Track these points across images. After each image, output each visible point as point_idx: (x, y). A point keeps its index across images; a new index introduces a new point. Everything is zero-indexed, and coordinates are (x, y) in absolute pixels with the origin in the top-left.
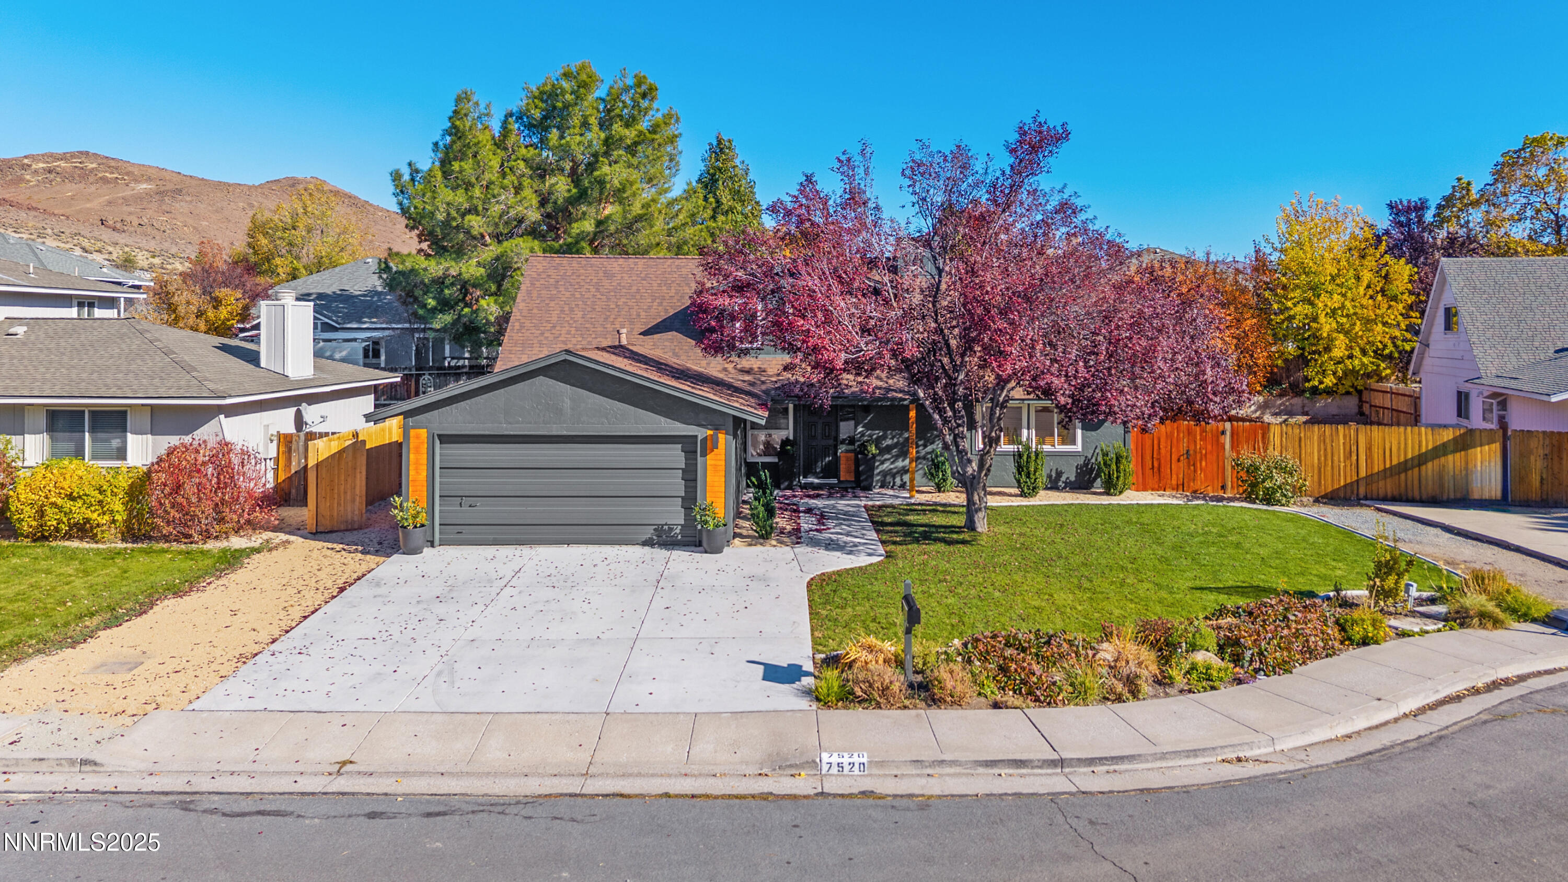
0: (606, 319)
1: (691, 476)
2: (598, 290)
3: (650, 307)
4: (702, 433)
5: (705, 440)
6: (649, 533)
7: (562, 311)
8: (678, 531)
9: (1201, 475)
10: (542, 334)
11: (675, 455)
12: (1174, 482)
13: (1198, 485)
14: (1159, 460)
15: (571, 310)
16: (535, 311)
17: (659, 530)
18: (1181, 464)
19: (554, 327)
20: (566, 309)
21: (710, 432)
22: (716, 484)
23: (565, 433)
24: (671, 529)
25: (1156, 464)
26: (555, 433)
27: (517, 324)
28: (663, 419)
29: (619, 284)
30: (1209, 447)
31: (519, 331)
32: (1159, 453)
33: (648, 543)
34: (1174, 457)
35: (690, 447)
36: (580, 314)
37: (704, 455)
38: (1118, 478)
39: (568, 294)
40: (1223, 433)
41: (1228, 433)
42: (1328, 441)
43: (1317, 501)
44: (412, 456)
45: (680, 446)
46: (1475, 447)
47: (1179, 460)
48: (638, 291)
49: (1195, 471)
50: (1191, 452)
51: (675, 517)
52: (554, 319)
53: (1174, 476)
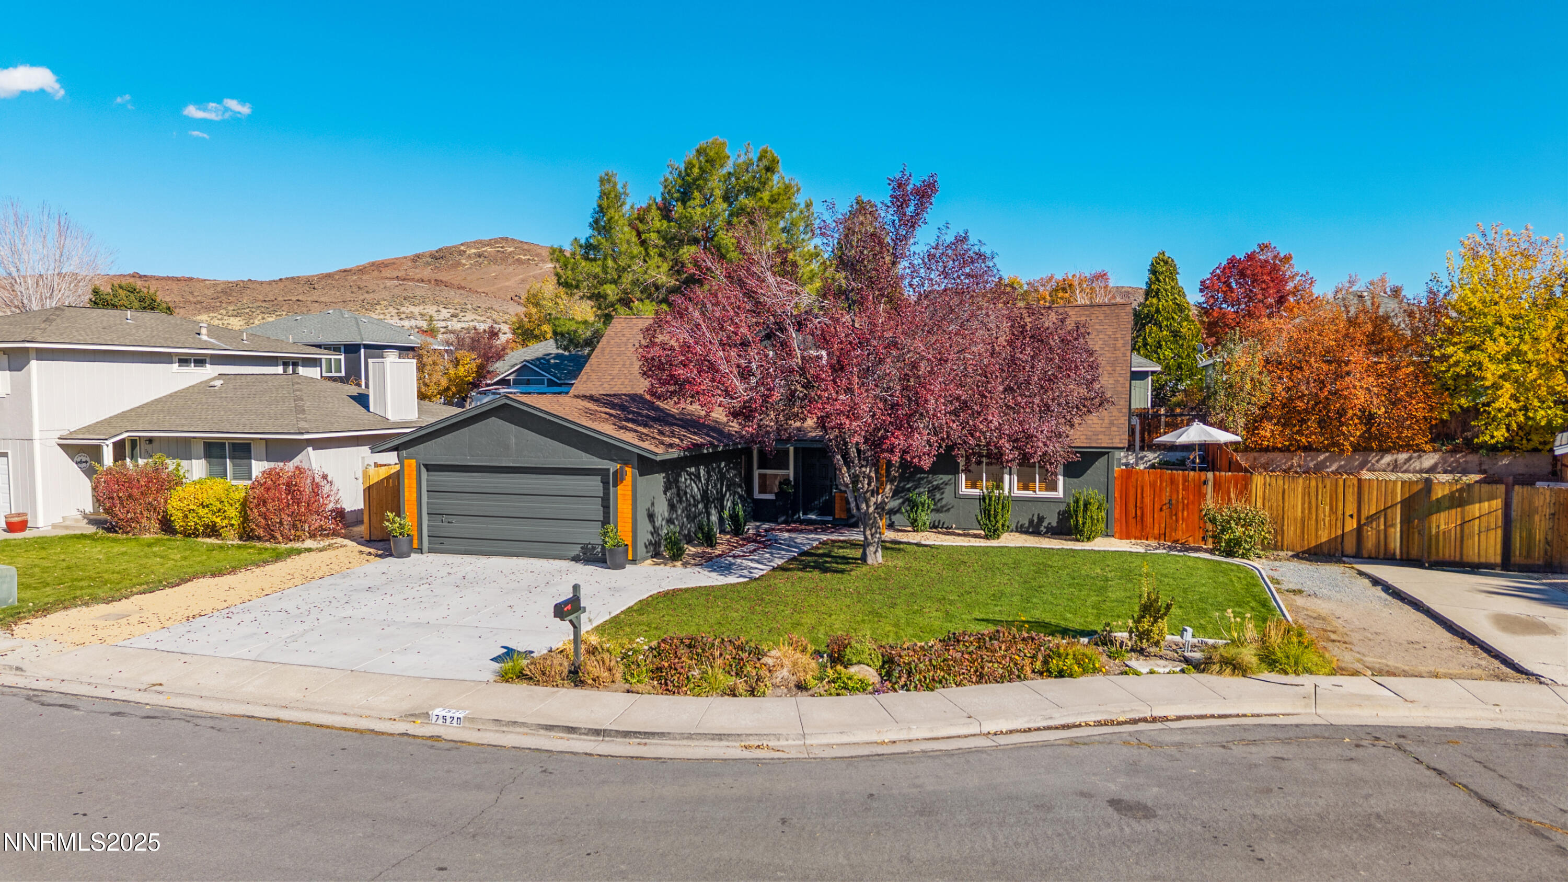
1: (606, 504)
4: (613, 467)
5: (615, 473)
6: (577, 550)
8: (599, 550)
9: (1182, 525)
11: (594, 485)
12: (1156, 531)
13: (1179, 535)
14: (1142, 508)
17: (585, 548)
18: (1163, 514)
21: (619, 466)
22: (625, 511)
23: (511, 465)
24: (594, 548)
25: (1139, 513)
26: (504, 465)
27: (585, 377)
28: (584, 454)
30: (1191, 497)
32: (1142, 502)
33: (576, 559)
34: (1157, 507)
35: (605, 479)
37: (615, 485)
38: (1084, 524)
40: (1205, 483)
41: (1210, 483)
42: (1313, 494)
43: (1297, 556)
44: (406, 481)
45: (599, 478)
47: (1161, 510)
49: (1177, 521)
50: (1174, 502)
51: (594, 536)
53: (1157, 525)
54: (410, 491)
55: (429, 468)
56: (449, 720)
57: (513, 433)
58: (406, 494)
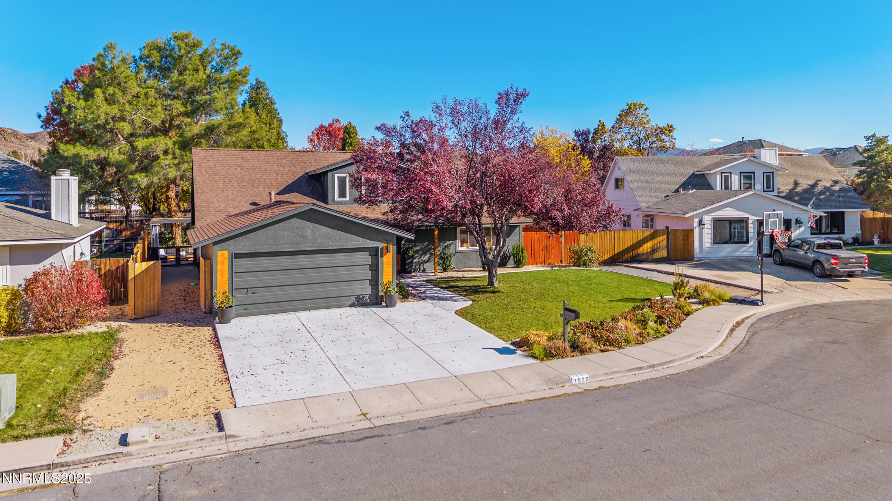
0: (253, 186)
1: (375, 268)
2: (242, 169)
3: (277, 179)
4: (381, 245)
5: (382, 249)
6: (352, 300)
7: (224, 181)
8: (367, 298)
9: (552, 256)
10: (217, 195)
11: (366, 258)
12: (541, 260)
13: (551, 261)
14: (534, 250)
15: (230, 181)
16: (207, 182)
17: (358, 298)
18: (543, 252)
19: (223, 191)
20: (226, 180)
21: (385, 245)
22: (388, 271)
23: (308, 249)
24: (364, 297)
25: (533, 253)
26: (303, 249)
28: (360, 239)
29: (253, 166)
30: (555, 243)
31: (202, 194)
32: (534, 247)
33: (352, 305)
34: (541, 249)
35: (375, 253)
36: (236, 183)
37: (382, 257)
38: (523, 259)
39: (224, 172)
40: (561, 236)
41: (563, 237)
42: (603, 238)
43: (600, 264)
44: (219, 267)
45: (368, 253)
46: (657, 237)
47: (542, 250)
48: (266, 170)
49: (549, 254)
50: (548, 246)
51: (366, 290)
52: (221, 186)
53: (541, 258)
54: (222, 274)
55: (238, 256)
56: (582, 380)
57: (308, 227)
58: (219, 277)
